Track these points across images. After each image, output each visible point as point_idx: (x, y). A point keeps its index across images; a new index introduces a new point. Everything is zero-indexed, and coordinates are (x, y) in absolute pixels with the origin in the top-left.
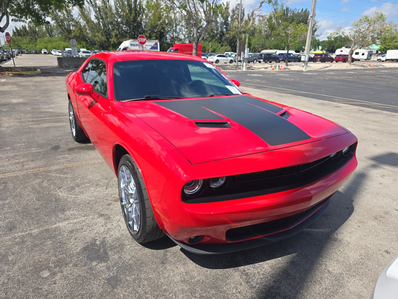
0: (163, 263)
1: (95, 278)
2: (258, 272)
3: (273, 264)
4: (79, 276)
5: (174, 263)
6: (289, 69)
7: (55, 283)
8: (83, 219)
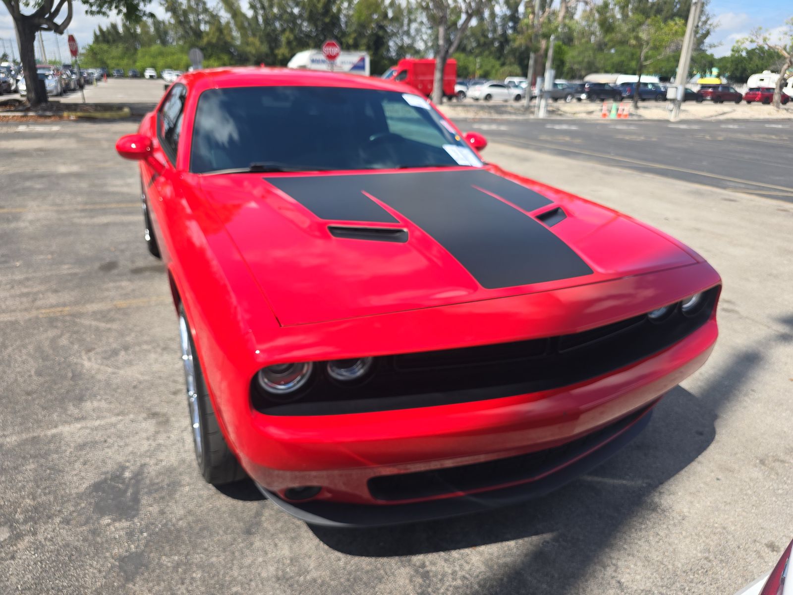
0: (248, 532)
1: (97, 554)
2: (454, 573)
3: (492, 554)
4: (67, 545)
5: (273, 535)
6: (640, 116)
7: (13, 558)
8: (114, 419)
